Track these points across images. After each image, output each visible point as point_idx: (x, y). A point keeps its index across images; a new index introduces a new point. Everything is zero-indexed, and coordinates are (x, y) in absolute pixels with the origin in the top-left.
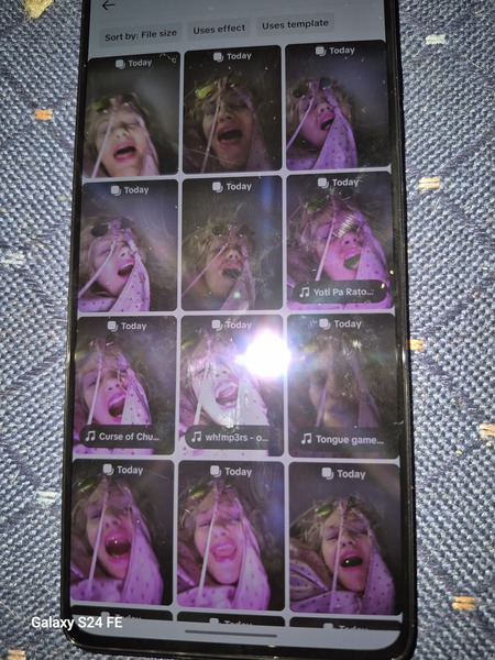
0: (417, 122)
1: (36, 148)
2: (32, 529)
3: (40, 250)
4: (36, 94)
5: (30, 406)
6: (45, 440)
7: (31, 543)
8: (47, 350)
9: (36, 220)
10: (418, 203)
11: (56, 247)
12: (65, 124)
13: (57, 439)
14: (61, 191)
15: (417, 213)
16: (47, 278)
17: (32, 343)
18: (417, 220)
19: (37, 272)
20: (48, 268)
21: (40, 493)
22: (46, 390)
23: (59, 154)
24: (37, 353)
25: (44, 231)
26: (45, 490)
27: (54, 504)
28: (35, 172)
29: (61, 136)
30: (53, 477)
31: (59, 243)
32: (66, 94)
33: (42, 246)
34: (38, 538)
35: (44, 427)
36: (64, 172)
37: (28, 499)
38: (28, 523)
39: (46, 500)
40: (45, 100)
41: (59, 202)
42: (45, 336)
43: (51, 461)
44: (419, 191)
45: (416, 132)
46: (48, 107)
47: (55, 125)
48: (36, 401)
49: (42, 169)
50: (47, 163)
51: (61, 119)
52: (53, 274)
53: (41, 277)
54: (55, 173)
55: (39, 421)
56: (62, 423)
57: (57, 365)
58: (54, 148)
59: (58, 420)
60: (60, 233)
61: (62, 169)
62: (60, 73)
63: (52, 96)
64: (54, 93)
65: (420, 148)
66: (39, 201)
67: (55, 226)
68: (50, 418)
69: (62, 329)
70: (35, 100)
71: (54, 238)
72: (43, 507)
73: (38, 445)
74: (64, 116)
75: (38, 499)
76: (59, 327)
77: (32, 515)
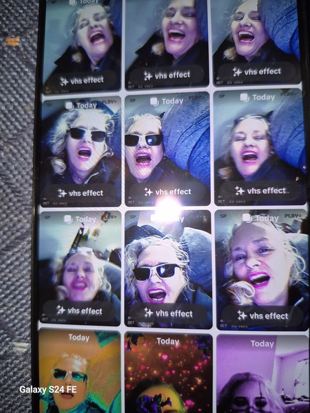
1: (7, 69)
2: (9, 372)
3: (11, 150)
4: (6, 25)
5: (5, 276)
6: (17, 303)
7: (10, 382)
8: (18, 231)
9: (7, 126)
11: (23, 148)
12: (30, 49)
13: (27, 301)
14: (27, 103)
16: (16, 173)
17: (6, 225)
19: (8, 169)
20: (17, 164)
21: (15, 343)
22: (17, 263)
23: (25, 73)
24: (9, 233)
25: (13, 135)
26: (19, 341)
27: (26, 353)
28: (6, 88)
29: (27, 58)
30: (25, 332)
31: (25, 144)
32: (30, 25)
33: (12, 147)
34: (15, 378)
35: (17, 292)
36: (29, 88)
37: (6, 348)
38: (6, 367)
39: (20, 349)
40: (14, 30)
41: (25, 112)
42: (16, 219)
43: (23, 319)
46: (16, 36)
47: (22, 49)
48: (10, 272)
49: (12, 85)
50: (16, 80)
51: (26, 45)
52: (21, 169)
53: (11, 172)
54: (22, 89)
55: (13, 288)
56: (30, 289)
57: (25, 243)
58: (22, 69)
59: (27, 287)
60: (26, 136)
61: (27, 85)
62: (25, 8)
63: (19, 26)
64: (22, 25)
66: (10, 111)
67: (23, 131)
68: (21, 285)
69: (28, 214)
70: (6, 30)
71: (21, 140)
72: (17, 354)
73: (13, 306)
74: (29, 42)
75: (14, 348)
76: (27, 212)
77: (10, 361)
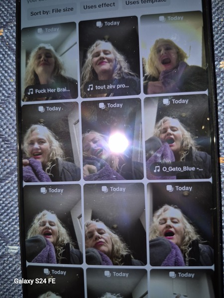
0: (217, 28)
2: (6, 266)
6: (10, 218)
7: (7, 273)
8: (8, 168)
10: (220, 76)
11: (9, 109)
12: (11, 37)
13: (16, 217)
14: (10, 77)
15: (219, 82)
16: (5, 127)
18: (219, 86)
20: (5, 121)
21: (9, 247)
22: (9, 191)
23: (8, 55)
24: (2, 170)
25: (2, 100)
26: (12, 245)
27: (17, 253)
29: (9, 44)
30: (16, 238)
31: (11, 106)
32: (10, 19)
34: (10, 271)
35: (9, 211)
36: (12, 65)
37: (3, 250)
38: (4, 263)
39: (13, 251)
41: (10, 83)
42: (6, 160)
43: (14, 230)
44: (220, 69)
45: (217, 34)
46: (1, 28)
47: (5, 38)
48: (4, 197)
50: (2, 61)
51: (8, 34)
52: (8, 125)
53: (1, 126)
54: (6, 66)
55: (6, 208)
56: (18, 208)
57: (14, 176)
58: (6, 52)
59: (16, 207)
60: (11, 101)
61: (10, 63)
62: (6, 7)
63: (2, 21)
64: (4, 20)
65: (219, 43)
67: (8, 97)
68: (12, 206)
69: (15, 156)
71: (8, 104)
72: (11, 254)
73: (6, 221)
74: (10, 32)
75: (9, 250)
76: (13, 155)
77: (6, 259)
